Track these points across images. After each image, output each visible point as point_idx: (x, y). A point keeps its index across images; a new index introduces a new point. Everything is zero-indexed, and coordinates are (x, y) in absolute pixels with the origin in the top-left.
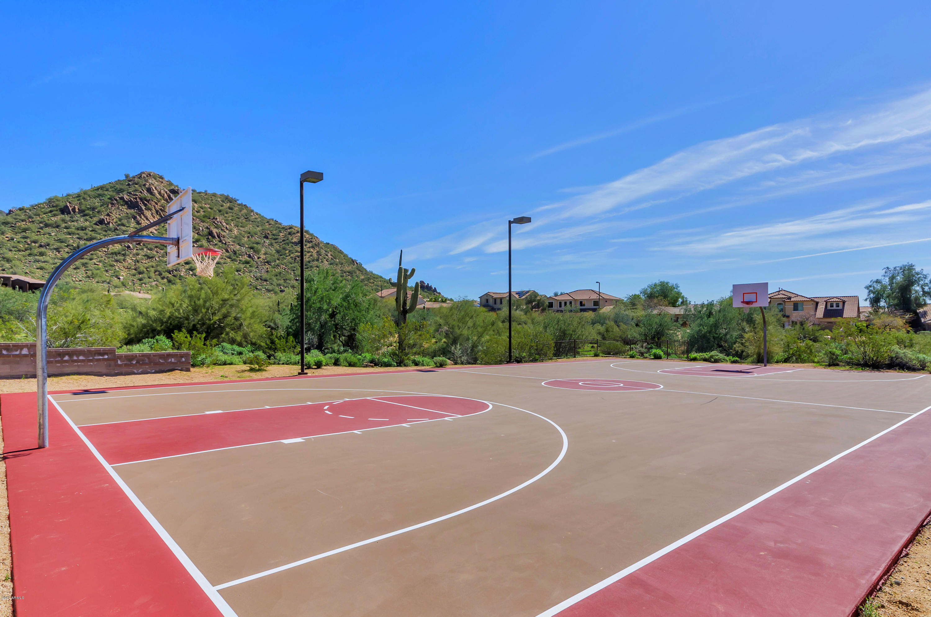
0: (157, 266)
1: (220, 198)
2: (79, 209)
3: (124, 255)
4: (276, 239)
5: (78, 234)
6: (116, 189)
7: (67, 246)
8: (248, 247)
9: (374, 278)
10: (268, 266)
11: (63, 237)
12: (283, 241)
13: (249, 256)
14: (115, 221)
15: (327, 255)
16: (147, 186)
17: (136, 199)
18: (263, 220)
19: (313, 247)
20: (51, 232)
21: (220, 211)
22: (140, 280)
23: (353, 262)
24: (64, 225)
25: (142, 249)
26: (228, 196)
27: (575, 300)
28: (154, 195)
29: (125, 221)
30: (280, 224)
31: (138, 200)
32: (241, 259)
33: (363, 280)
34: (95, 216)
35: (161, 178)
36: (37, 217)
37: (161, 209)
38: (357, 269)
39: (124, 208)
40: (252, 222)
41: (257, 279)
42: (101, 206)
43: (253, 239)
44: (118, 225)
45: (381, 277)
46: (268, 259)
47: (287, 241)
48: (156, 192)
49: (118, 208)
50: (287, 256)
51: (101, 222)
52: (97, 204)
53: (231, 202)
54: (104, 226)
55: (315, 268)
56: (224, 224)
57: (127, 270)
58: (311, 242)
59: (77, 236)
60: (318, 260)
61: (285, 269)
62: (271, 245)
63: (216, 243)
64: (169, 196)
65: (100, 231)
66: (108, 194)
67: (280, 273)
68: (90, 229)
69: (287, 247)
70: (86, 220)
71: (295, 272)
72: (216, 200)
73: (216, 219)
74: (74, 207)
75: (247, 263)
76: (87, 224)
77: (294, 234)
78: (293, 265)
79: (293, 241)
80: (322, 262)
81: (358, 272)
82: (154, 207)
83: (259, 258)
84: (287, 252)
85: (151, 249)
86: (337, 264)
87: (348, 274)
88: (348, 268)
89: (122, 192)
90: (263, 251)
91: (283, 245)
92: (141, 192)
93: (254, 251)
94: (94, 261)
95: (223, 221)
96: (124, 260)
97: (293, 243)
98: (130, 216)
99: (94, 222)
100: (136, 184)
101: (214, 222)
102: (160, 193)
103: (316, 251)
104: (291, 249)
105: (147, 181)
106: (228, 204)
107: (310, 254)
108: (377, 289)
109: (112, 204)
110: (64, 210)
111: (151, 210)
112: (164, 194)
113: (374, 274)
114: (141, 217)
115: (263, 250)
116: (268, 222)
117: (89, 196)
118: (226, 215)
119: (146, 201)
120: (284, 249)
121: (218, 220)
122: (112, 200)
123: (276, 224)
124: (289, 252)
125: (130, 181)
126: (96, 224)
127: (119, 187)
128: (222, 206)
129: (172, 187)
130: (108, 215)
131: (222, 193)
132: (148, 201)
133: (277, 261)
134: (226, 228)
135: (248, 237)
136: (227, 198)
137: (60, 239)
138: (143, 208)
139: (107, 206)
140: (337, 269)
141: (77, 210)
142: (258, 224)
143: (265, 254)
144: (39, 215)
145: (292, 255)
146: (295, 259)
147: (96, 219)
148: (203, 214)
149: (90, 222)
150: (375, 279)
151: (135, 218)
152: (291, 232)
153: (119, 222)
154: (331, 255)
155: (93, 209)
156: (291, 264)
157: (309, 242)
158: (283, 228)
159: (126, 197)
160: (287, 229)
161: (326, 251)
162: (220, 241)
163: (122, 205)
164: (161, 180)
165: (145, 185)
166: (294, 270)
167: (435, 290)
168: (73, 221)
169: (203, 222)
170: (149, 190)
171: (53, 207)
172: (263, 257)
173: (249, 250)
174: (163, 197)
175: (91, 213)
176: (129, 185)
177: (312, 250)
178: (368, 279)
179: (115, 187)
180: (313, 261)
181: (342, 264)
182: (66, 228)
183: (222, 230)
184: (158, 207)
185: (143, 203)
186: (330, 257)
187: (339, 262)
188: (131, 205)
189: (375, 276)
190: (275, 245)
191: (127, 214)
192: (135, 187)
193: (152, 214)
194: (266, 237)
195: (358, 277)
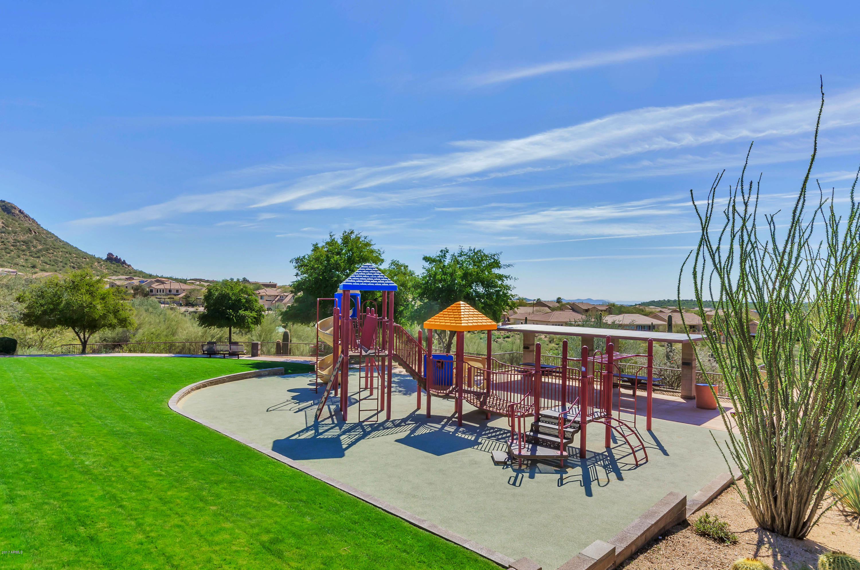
9: (55, 248)
27: (166, 289)
33: (41, 250)
38: (34, 238)
81: (35, 242)
86: (9, 233)
87: (22, 243)
108: (56, 260)
140: (9, 238)
150: (55, 250)
167: (124, 262)
178: (47, 250)
181: (15, 233)
195: (35, 247)
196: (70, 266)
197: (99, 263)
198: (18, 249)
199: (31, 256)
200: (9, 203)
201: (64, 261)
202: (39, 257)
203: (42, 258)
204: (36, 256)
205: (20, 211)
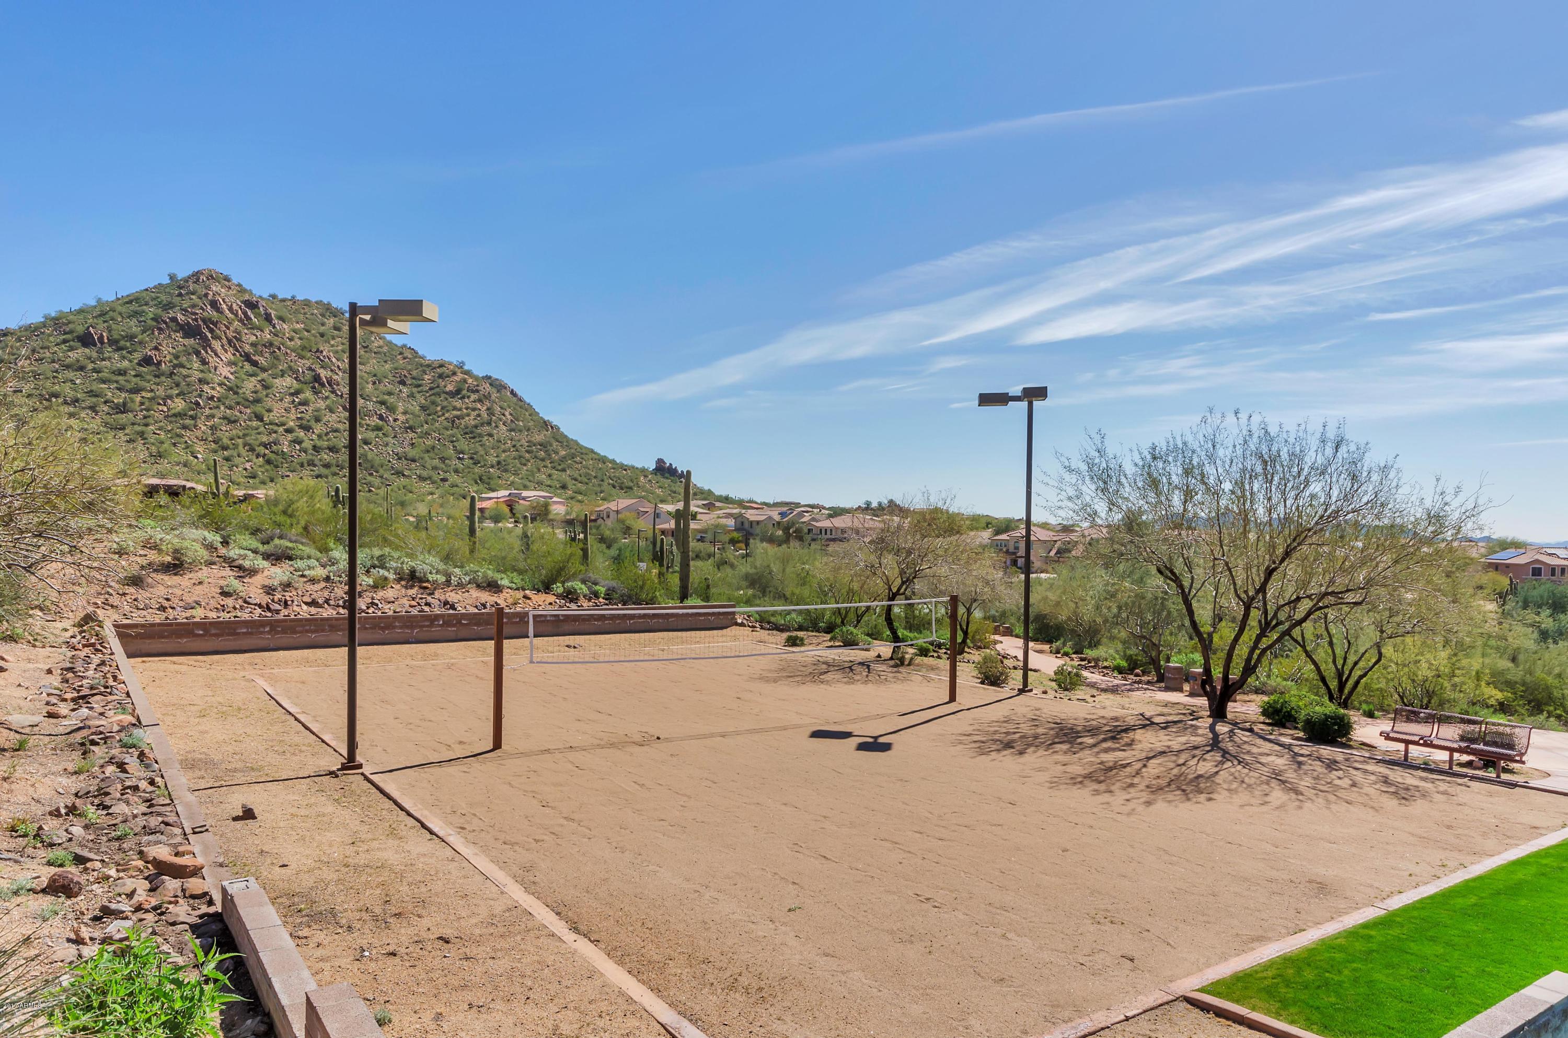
0: (245, 435)
1: (317, 308)
2: (108, 338)
3: (193, 418)
4: (419, 386)
5: (117, 382)
6: (160, 303)
7: (105, 402)
8: (377, 402)
9: (583, 453)
10: (411, 435)
11: (96, 386)
12: (431, 389)
13: (381, 418)
14: (168, 359)
15: (504, 415)
16: (210, 297)
17: (196, 320)
18: (393, 350)
19: (480, 401)
20: (74, 378)
21: (322, 335)
22: (227, 459)
23: (546, 424)
24: (90, 366)
25: (218, 407)
26: (329, 304)
28: (222, 313)
29: (183, 359)
30: (423, 357)
31: (200, 322)
32: (368, 422)
33: (565, 458)
34: (135, 351)
35: (227, 279)
36: (46, 351)
37: (235, 337)
38: (554, 437)
39: (178, 336)
40: (375, 353)
41: (400, 458)
42: (144, 332)
43: (381, 387)
44: (175, 366)
45: (592, 451)
46: (411, 423)
47: (437, 390)
48: (224, 306)
49: (170, 336)
50: (439, 417)
51: (147, 361)
52: (134, 329)
53: (335, 316)
54: (153, 368)
55: (486, 438)
56: (334, 360)
57: (202, 443)
58: (477, 391)
59: (115, 385)
60: (489, 423)
61: (439, 440)
62: (412, 396)
63: (327, 394)
64: (245, 313)
65: (148, 377)
66: (151, 311)
67: (433, 448)
68: (133, 373)
69: (438, 400)
70: (124, 358)
71: (455, 444)
72: (312, 314)
73: (322, 352)
74: (101, 334)
75: (379, 428)
76: (126, 364)
77: (448, 376)
78: (450, 432)
79: (447, 389)
80: (497, 427)
81: (555, 444)
82: (225, 333)
83: (395, 420)
84: (439, 408)
85: (230, 408)
86: (520, 431)
87: (539, 447)
88: (538, 438)
89: (171, 308)
90: (401, 409)
91: (433, 397)
92: (203, 309)
93: (387, 408)
94: (152, 427)
95: (332, 354)
96: (195, 426)
97: (446, 393)
98: (191, 351)
99: (136, 361)
100: (193, 294)
101: (318, 357)
102: (230, 309)
103: (485, 408)
104: (445, 403)
105: (208, 288)
106: (332, 321)
107: (477, 412)
109: (160, 329)
110: (86, 340)
111: (220, 338)
112: (237, 311)
113: (582, 447)
114: (207, 352)
115: (401, 407)
116: (401, 353)
117: (120, 314)
118: (332, 342)
119: (213, 323)
120: (433, 403)
121: (324, 353)
122: (158, 323)
123: (416, 357)
124: (443, 408)
125: (179, 286)
126: (139, 364)
127: (164, 298)
128: (323, 325)
129: (247, 297)
130: (156, 348)
131: (319, 299)
132: (215, 324)
133: (426, 426)
134: (338, 367)
135: (374, 383)
136: (328, 309)
137: (91, 391)
138: (209, 335)
139: (153, 333)
140: (521, 439)
141: (106, 341)
142: (385, 359)
143: (405, 413)
144: (48, 348)
145: (447, 415)
146: (454, 421)
147: (137, 356)
148: (299, 342)
149: (130, 361)
150: (584, 456)
151: (198, 353)
152: (443, 373)
153: (175, 362)
154: (511, 414)
155: (131, 337)
156: (447, 429)
157: (473, 392)
158: (428, 366)
159: (180, 317)
160: (435, 368)
161: (501, 408)
162: (333, 392)
163: (175, 331)
164: (227, 283)
165: (206, 295)
166: (452, 442)
168: (103, 360)
169: (302, 357)
170: (214, 305)
171: (65, 333)
172: (402, 418)
173: (378, 405)
174: (236, 315)
175: (128, 344)
176: (180, 295)
177: (479, 406)
178: (573, 457)
179: (158, 297)
180: (482, 425)
181: (529, 429)
182: (95, 370)
183: (332, 371)
184: (230, 334)
185: (208, 327)
186: (509, 417)
187: (525, 427)
188: (189, 331)
189: (584, 451)
190: (418, 396)
191: (184, 345)
192: (191, 299)
193: (222, 346)
194: (402, 383)
195: (557, 453)
196: (609, 484)
197: (646, 476)
198: (536, 457)
199: (554, 468)
200: (497, 379)
201: (599, 475)
202: (564, 470)
203: (568, 472)
204: (560, 468)
205: (512, 392)
